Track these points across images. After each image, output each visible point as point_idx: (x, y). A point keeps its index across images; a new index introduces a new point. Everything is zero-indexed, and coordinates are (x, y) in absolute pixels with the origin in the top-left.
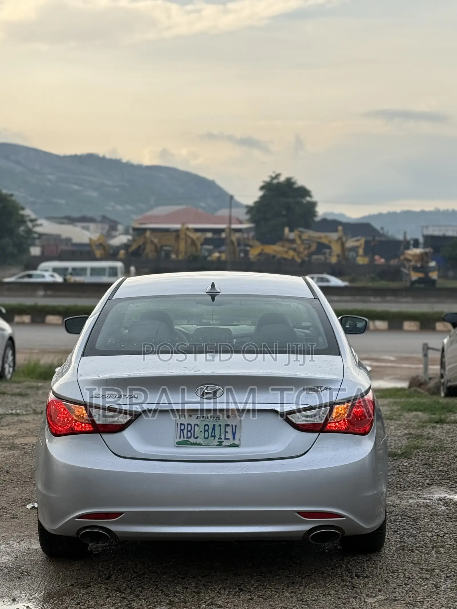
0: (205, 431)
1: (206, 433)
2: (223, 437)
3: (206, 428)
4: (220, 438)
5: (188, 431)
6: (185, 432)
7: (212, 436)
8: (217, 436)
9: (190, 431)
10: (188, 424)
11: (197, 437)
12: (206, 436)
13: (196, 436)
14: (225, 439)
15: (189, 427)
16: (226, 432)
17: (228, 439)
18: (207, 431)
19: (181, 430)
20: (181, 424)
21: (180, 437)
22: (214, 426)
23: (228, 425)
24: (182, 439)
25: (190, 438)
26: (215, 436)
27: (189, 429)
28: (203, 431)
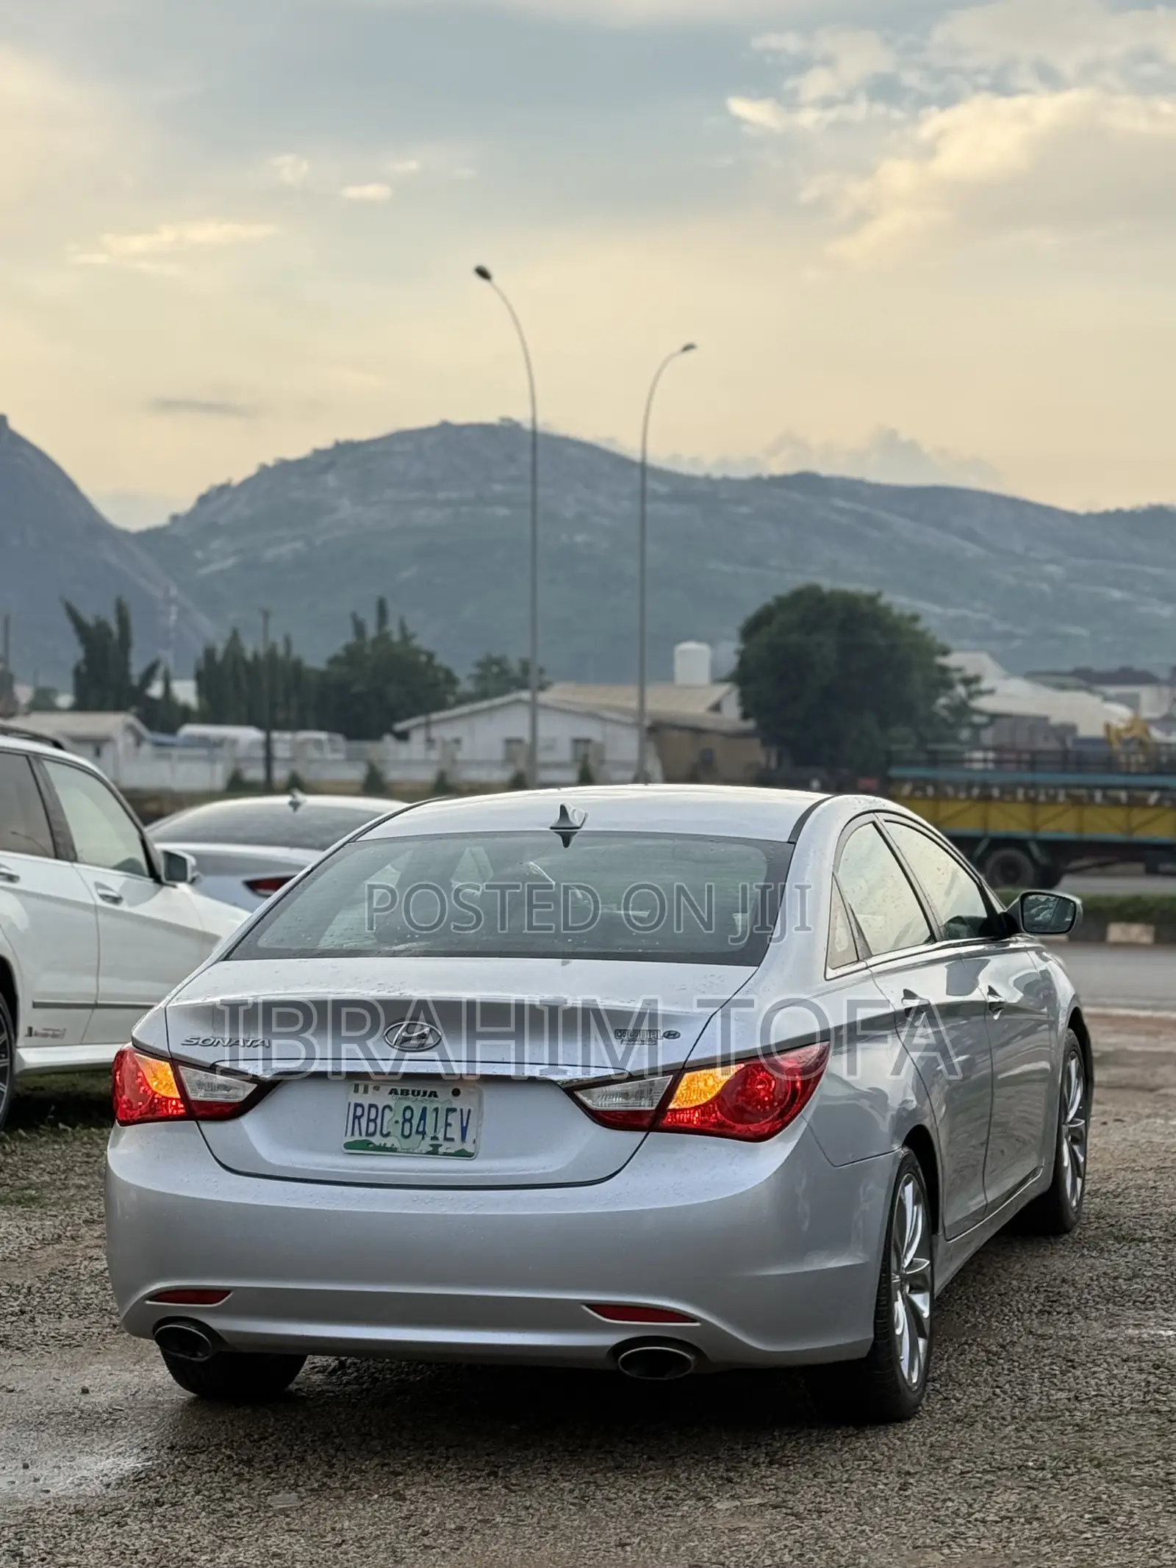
0: (405, 1120)
1: (407, 1125)
2: (441, 1136)
3: (408, 1115)
4: (435, 1138)
5: (369, 1120)
6: (364, 1121)
7: (417, 1132)
8: (430, 1132)
9: (374, 1121)
10: (371, 1106)
11: (388, 1135)
12: (406, 1133)
13: (385, 1132)
14: (446, 1139)
15: (373, 1111)
16: (448, 1125)
17: (452, 1140)
18: (410, 1120)
19: (355, 1117)
20: (357, 1105)
21: (353, 1134)
22: (424, 1110)
23: (454, 1110)
24: (357, 1137)
25: (373, 1134)
26: (424, 1133)
27: (373, 1116)
28: (401, 1120)
